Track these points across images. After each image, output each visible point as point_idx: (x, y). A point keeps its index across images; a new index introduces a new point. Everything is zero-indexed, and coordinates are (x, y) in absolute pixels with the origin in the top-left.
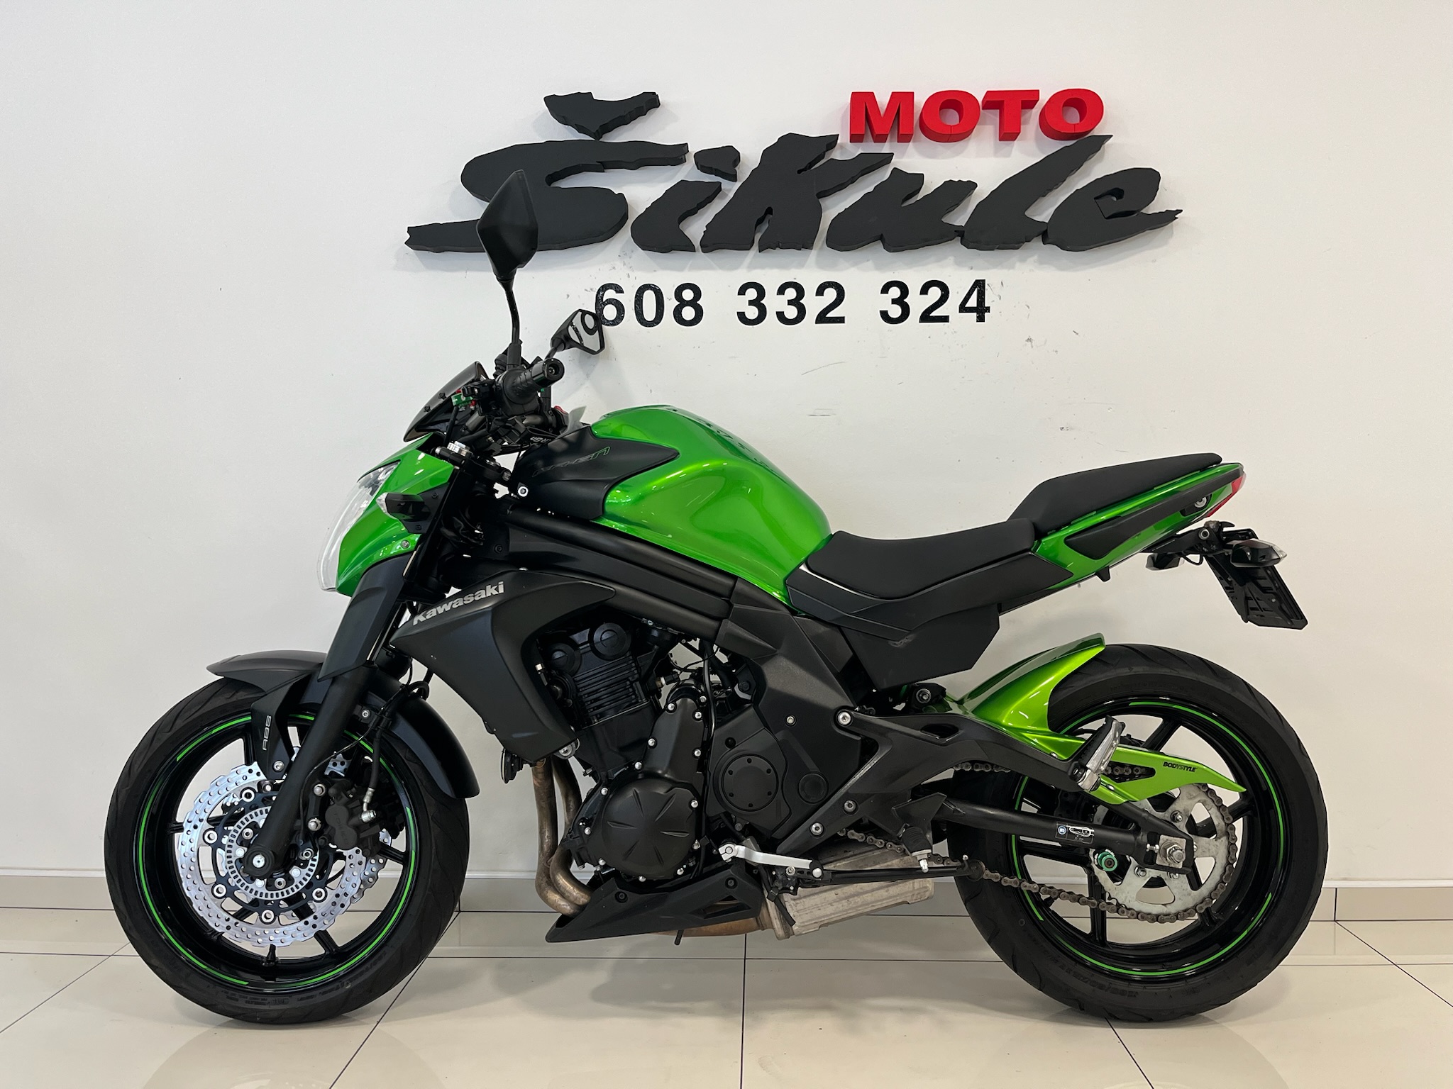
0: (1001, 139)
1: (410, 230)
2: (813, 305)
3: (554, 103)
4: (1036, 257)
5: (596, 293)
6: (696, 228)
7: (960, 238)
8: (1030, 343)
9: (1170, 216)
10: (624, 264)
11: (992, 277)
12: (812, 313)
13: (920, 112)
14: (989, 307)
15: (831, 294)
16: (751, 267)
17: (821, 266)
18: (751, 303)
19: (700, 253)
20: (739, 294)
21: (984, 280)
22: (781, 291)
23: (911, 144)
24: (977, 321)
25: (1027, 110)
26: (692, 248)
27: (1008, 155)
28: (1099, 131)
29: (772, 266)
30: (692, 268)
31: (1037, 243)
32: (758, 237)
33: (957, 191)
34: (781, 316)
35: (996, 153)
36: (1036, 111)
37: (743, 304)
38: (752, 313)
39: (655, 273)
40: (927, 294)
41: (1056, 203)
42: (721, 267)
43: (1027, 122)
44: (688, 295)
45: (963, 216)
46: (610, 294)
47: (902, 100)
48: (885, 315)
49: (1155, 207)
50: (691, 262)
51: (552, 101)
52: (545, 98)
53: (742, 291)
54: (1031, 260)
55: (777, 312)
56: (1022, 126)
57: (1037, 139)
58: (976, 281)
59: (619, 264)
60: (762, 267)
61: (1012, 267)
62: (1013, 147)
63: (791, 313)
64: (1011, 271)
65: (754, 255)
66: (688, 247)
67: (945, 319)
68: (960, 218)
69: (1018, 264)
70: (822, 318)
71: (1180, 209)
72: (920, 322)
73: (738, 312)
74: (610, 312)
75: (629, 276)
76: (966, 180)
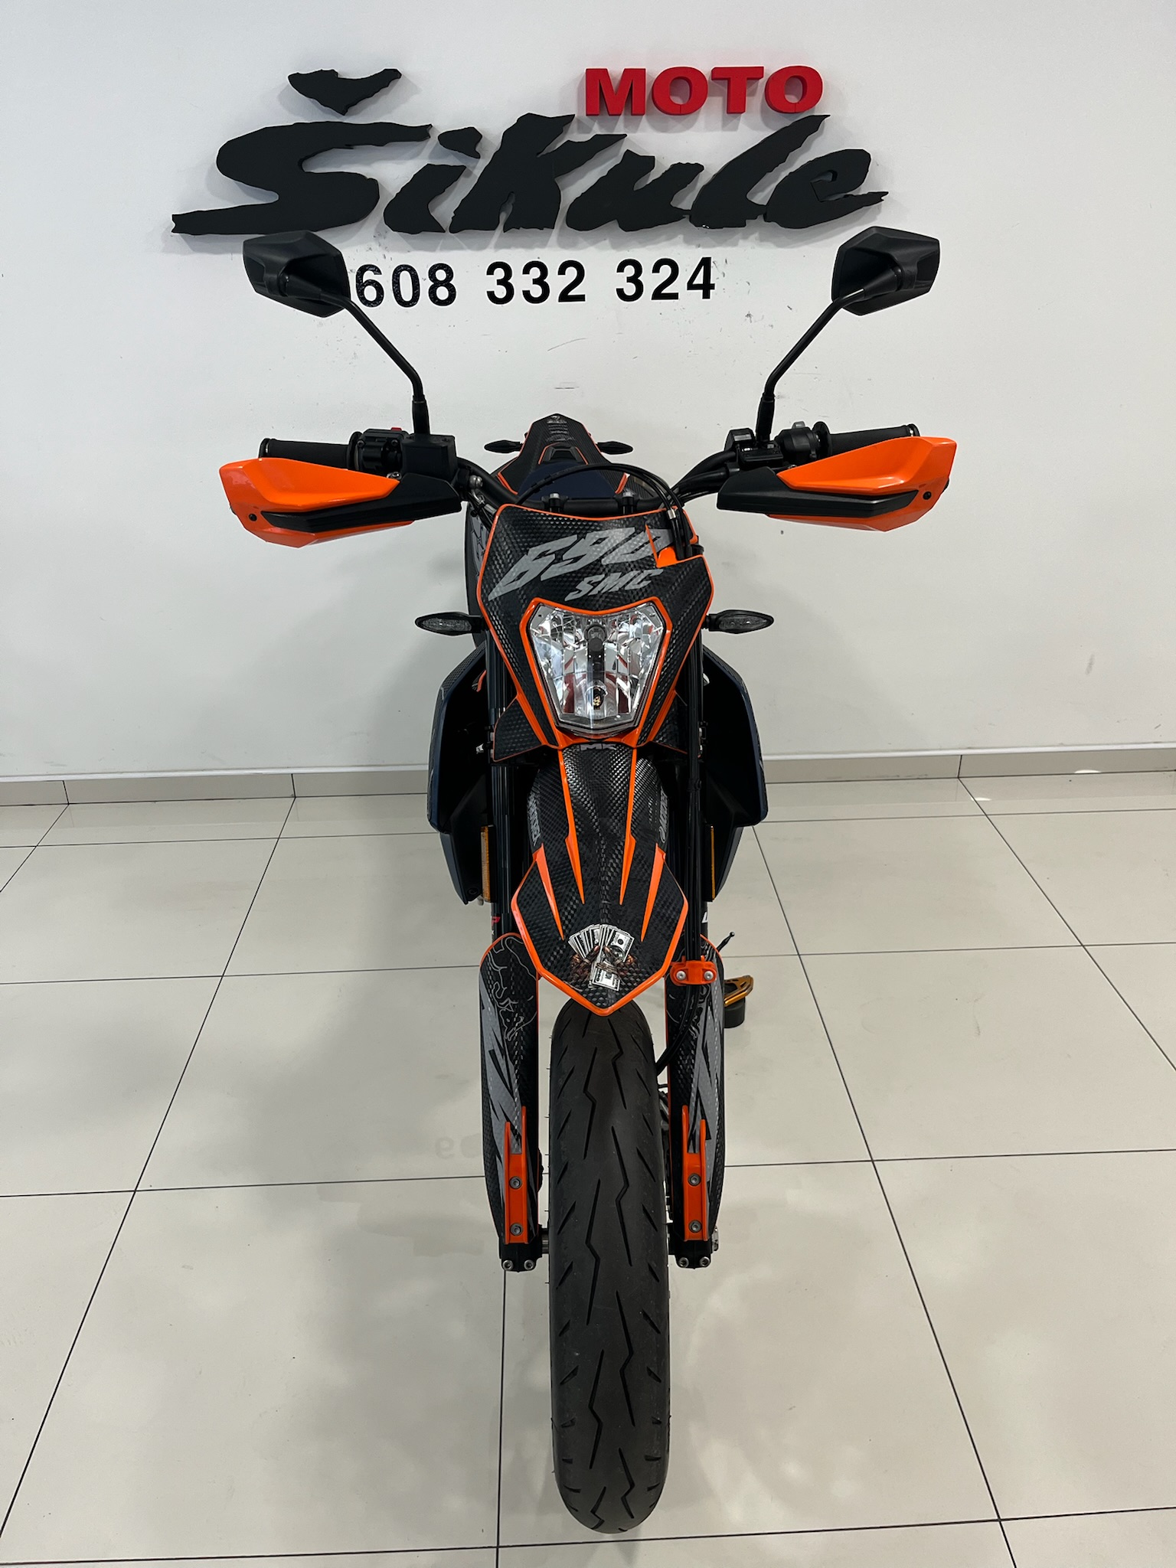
0: (729, 112)
1: (175, 218)
2: (557, 283)
3: (298, 81)
4: (757, 235)
5: (356, 274)
6: (445, 208)
7: (688, 216)
8: (749, 318)
9: (876, 198)
10: (380, 245)
11: (717, 254)
12: (555, 292)
13: (651, 87)
14: (714, 284)
15: (572, 273)
16: (498, 247)
17: (563, 245)
18: (500, 282)
19: (448, 233)
20: (488, 274)
21: (710, 258)
22: (526, 270)
23: (644, 117)
24: (704, 298)
25: (754, 81)
26: (444, 232)
27: (735, 129)
28: (818, 110)
29: (517, 246)
30: (441, 250)
31: (760, 219)
32: (503, 217)
33: (685, 172)
34: (527, 295)
35: (724, 126)
36: (762, 82)
37: (492, 283)
38: (501, 292)
39: (409, 253)
40: (659, 272)
41: (777, 179)
42: (470, 247)
43: (753, 94)
44: (441, 275)
45: (690, 196)
46: (368, 275)
47: (634, 76)
48: (621, 293)
49: (864, 189)
50: (441, 242)
51: (297, 80)
52: (289, 77)
53: (490, 271)
54: (753, 237)
55: (523, 291)
56: (747, 99)
57: (763, 111)
58: (703, 258)
59: (374, 245)
60: (509, 247)
61: (735, 244)
62: (739, 120)
63: (536, 291)
64: (734, 248)
65: (501, 236)
66: (435, 227)
67: (674, 296)
68: (686, 200)
69: (741, 242)
70: (565, 297)
71: (886, 191)
72: (652, 299)
73: (488, 292)
74: (370, 293)
75: (385, 257)
76: (693, 163)
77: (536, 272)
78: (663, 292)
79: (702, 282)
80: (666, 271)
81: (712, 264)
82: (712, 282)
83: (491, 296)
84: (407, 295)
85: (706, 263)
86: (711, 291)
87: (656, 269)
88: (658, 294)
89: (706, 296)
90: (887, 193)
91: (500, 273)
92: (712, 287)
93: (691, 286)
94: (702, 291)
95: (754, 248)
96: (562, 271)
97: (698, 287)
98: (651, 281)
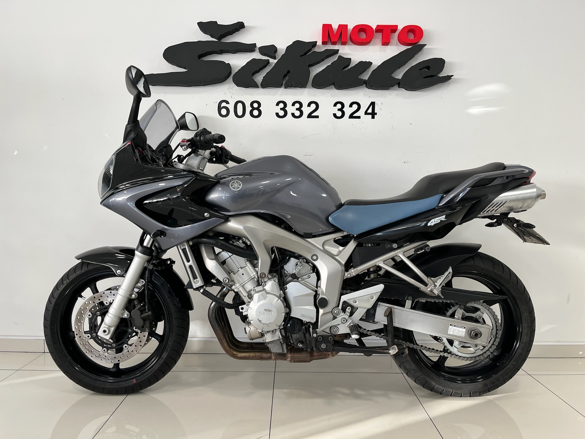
0: (382, 45)
2: (307, 111)
4: (395, 93)
5: (218, 104)
6: (259, 78)
7: (365, 85)
8: (392, 127)
9: (448, 78)
10: (230, 92)
11: (378, 101)
12: (305, 114)
13: (350, 33)
15: (313, 106)
16: (281, 94)
17: (310, 95)
20: (276, 105)
21: (375, 102)
22: (293, 104)
23: (346, 46)
24: (372, 119)
25: (393, 33)
26: (258, 87)
27: (385, 51)
28: (421, 42)
29: (290, 94)
30: (257, 95)
31: (396, 87)
32: (284, 82)
33: (365, 65)
34: (293, 115)
35: (381, 50)
36: (397, 34)
37: (278, 109)
38: (282, 113)
39: (242, 96)
42: (269, 95)
43: (393, 38)
44: (256, 105)
46: (224, 104)
47: (343, 28)
48: (335, 115)
49: (442, 74)
50: (257, 92)
51: (200, 24)
52: (198, 23)
53: (278, 104)
54: (393, 94)
55: (292, 113)
56: (391, 40)
57: (397, 45)
58: (372, 102)
59: (227, 92)
60: (286, 95)
62: (387, 48)
63: (297, 113)
64: (385, 98)
65: (283, 90)
66: (255, 85)
67: (359, 117)
68: (366, 76)
69: (388, 96)
70: (310, 116)
71: (453, 75)
72: (349, 118)
73: (276, 113)
74: (224, 112)
75: (232, 97)
76: (368, 61)
77: (297, 106)
78: (354, 115)
79: (371, 112)
80: (355, 107)
81: (376, 104)
82: (375, 112)
83: (277, 114)
84: (240, 113)
85: (373, 104)
86: (375, 116)
87: (351, 106)
88: (351, 116)
89: (373, 117)
90: (453, 76)
91: (281, 105)
92: (376, 114)
93: (366, 113)
94: (371, 116)
95: (394, 99)
96: (309, 105)
97: (369, 114)
98: (348, 111)
